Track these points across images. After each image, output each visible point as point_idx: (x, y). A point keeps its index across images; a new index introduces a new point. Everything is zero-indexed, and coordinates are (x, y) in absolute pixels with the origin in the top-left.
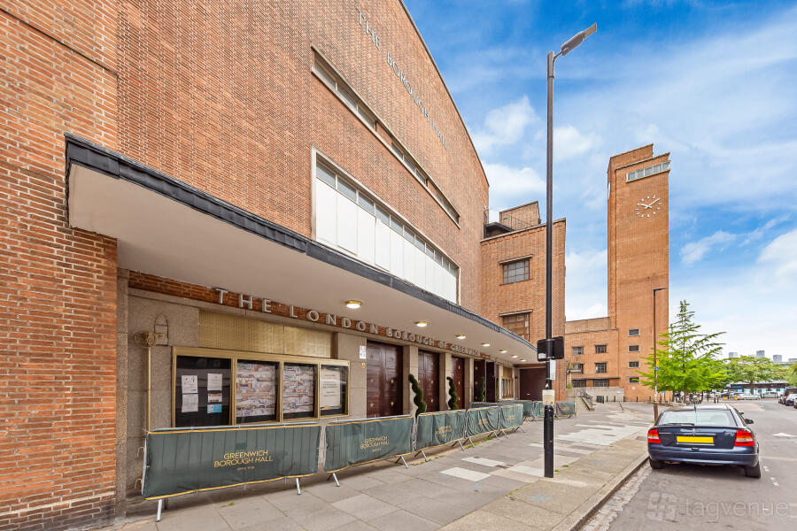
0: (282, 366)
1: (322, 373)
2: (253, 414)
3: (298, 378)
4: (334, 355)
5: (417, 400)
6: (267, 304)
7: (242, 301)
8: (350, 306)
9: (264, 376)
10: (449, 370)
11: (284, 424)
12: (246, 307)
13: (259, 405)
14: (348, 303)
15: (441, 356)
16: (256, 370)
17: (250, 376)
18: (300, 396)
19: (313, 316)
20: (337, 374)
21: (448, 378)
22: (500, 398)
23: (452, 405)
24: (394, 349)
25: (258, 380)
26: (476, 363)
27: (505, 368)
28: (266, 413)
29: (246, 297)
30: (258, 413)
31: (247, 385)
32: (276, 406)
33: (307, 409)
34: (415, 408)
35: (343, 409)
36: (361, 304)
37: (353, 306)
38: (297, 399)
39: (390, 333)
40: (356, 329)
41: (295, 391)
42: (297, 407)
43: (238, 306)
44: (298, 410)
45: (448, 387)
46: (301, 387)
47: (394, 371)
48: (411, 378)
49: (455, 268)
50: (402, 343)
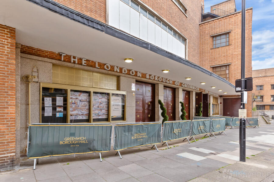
0: (92, 94)
1: (112, 98)
2: (78, 118)
3: (100, 100)
4: (118, 88)
5: (163, 114)
6: (85, 61)
7: (72, 60)
8: (127, 61)
9: (83, 99)
10: (181, 97)
11: (93, 124)
12: (74, 62)
13: (81, 114)
14: (125, 59)
15: (176, 90)
16: (79, 96)
17: (77, 99)
18: (101, 110)
19: (108, 67)
20: (120, 98)
21: (181, 102)
22: (211, 115)
23: (182, 117)
24: (150, 85)
25: (80, 101)
26: (197, 94)
27: (214, 97)
28: (84, 118)
29: (74, 57)
30: (80, 118)
31: (75, 103)
32: (89, 115)
33: (105, 117)
34: (162, 118)
35: (123, 118)
36: (133, 60)
37: (129, 61)
38: (100, 111)
39: (148, 77)
40: (130, 74)
41: (98, 107)
42: (99, 116)
43: (70, 62)
44: (100, 117)
45: (180, 108)
46: (101, 105)
47: (150, 98)
48: (160, 102)
49: (184, 40)
50: (155, 82)
